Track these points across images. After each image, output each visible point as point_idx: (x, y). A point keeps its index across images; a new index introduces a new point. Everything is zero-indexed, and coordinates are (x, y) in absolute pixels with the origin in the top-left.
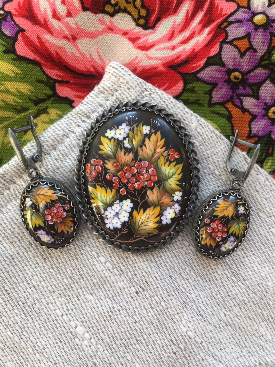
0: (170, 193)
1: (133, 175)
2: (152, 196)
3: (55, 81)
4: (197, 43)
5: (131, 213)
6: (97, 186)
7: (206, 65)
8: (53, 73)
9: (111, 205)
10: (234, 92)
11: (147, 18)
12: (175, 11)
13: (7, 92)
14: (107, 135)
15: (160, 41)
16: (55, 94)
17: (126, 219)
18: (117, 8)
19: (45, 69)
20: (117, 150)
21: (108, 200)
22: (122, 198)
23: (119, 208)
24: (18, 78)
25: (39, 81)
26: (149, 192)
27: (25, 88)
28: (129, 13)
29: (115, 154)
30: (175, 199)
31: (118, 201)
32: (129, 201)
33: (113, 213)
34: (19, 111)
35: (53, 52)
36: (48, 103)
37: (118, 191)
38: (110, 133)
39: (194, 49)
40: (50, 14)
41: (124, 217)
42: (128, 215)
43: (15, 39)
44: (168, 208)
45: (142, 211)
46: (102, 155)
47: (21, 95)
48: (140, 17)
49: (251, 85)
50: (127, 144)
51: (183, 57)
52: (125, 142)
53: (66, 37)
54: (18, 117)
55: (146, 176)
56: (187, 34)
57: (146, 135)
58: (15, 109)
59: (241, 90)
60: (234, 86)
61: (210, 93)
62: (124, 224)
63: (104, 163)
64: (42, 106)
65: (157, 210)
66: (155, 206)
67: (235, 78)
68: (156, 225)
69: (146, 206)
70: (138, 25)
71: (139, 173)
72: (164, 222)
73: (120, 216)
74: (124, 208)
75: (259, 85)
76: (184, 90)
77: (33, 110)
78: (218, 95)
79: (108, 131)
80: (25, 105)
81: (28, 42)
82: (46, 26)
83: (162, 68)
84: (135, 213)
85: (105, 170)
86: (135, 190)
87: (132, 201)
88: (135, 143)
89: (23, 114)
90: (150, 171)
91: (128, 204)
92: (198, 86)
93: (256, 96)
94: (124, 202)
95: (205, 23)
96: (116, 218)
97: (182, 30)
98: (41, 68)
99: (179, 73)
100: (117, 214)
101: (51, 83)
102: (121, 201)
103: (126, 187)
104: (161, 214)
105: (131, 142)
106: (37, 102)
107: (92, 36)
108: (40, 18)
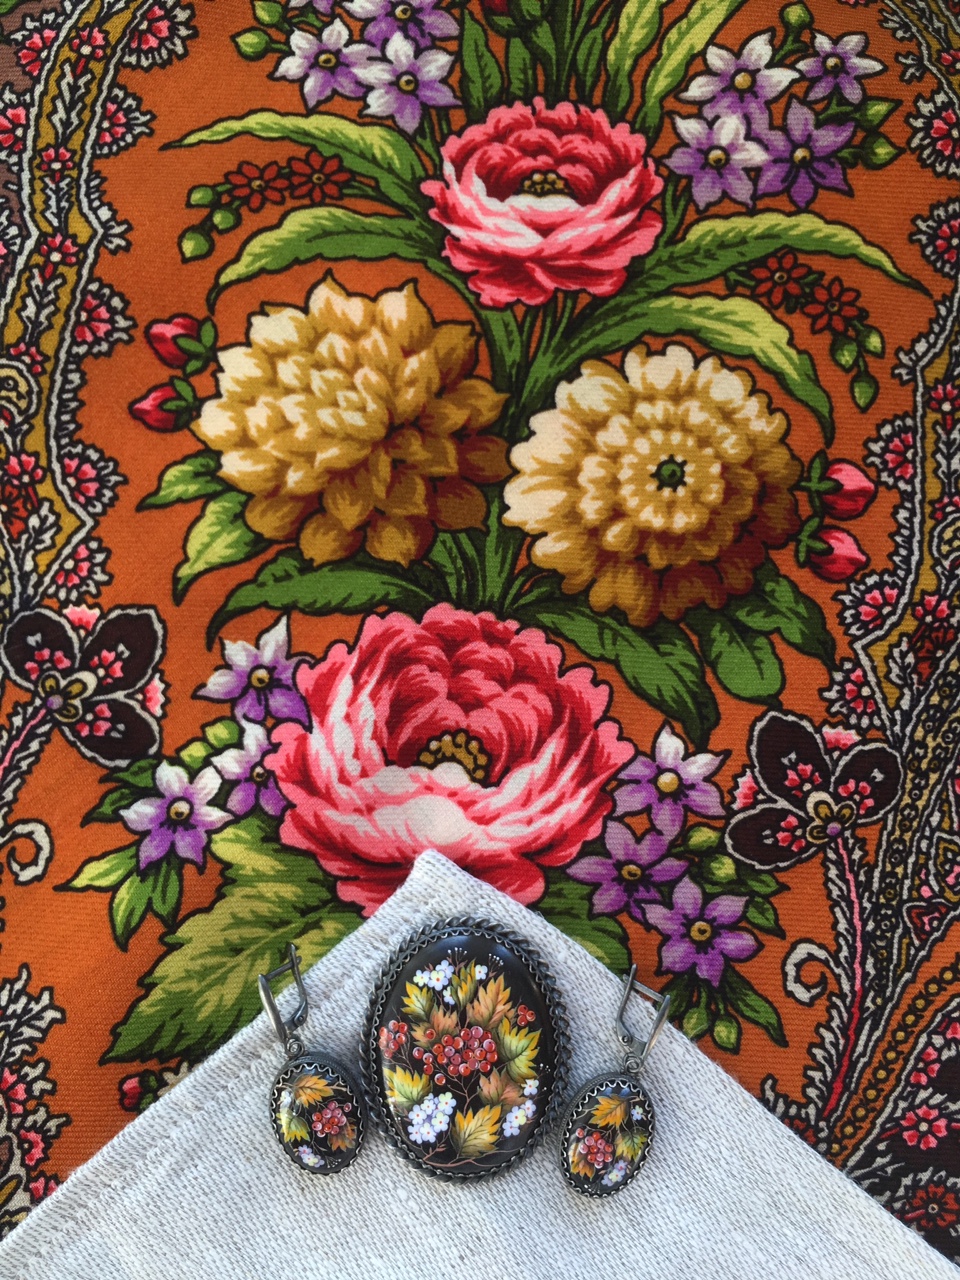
0: (518, 1082)
1: (457, 1051)
2: (488, 1087)
3: (337, 878)
4: (568, 814)
5: (452, 1117)
6: (398, 1069)
7: (582, 855)
8: (334, 867)
9: (420, 1101)
10: (630, 896)
11: (488, 768)
12: (534, 756)
13: (261, 897)
14: (416, 979)
15: (508, 809)
16: (335, 898)
17: (444, 1127)
18: (440, 756)
19: (323, 862)
20: (431, 1008)
21: (415, 1094)
22: (438, 1091)
23: (433, 1107)
24: (279, 878)
25: (311, 880)
26: (483, 1081)
27: (288, 891)
28: (460, 762)
29: (428, 1013)
30: (527, 1092)
31: (431, 1096)
32: (449, 1095)
33: (423, 1116)
34: (275, 926)
35: (336, 835)
36: (323, 913)
37: (432, 1077)
38: (421, 978)
39: (562, 826)
40: (335, 775)
41: (441, 1124)
42: (447, 1119)
43: (280, 820)
44: (515, 1109)
45: (470, 1112)
46: (406, 1014)
47: (281, 901)
48: (477, 767)
49: (658, 886)
50: (448, 997)
51: (545, 838)
52: (446, 993)
53: (358, 810)
54: (273, 935)
55: (478, 1053)
56: (551, 796)
57: (481, 982)
58: (269, 923)
59: (642, 893)
60: (629, 886)
61: (589, 898)
62: (440, 1136)
63: (411, 1029)
64: (312, 917)
65: (497, 1111)
66: (493, 1104)
67: (630, 873)
68: (494, 1139)
69: (477, 1104)
70: (474, 780)
71: (468, 1047)
72: (507, 1133)
73: (434, 1121)
74: (442, 1106)
75: (672, 884)
76: (546, 893)
77: (298, 923)
78: (603, 901)
79: (419, 973)
80: (286, 916)
81: (301, 825)
82: (328, 798)
83: (510, 856)
84: (459, 1115)
85: (413, 1042)
86: (460, 1077)
87: (455, 1096)
88: (461, 995)
89: (281, 931)
90: (486, 1043)
91: (447, 1101)
92: (568, 887)
93: (669, 904)
94: (441, 1096)
95: (582, 779)
96: (427, 1125)
97: (544, 789)
98: (317, 861)
99: (538, 865)
100: (429, 1118)
101: (330, 882)
102: (436, 1095)
103: (446, 1071)
104: (502, 1120)
105: (455, 993)
106: (304, 912)
107: (398, 800)
108: (321, 784)
